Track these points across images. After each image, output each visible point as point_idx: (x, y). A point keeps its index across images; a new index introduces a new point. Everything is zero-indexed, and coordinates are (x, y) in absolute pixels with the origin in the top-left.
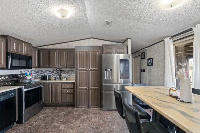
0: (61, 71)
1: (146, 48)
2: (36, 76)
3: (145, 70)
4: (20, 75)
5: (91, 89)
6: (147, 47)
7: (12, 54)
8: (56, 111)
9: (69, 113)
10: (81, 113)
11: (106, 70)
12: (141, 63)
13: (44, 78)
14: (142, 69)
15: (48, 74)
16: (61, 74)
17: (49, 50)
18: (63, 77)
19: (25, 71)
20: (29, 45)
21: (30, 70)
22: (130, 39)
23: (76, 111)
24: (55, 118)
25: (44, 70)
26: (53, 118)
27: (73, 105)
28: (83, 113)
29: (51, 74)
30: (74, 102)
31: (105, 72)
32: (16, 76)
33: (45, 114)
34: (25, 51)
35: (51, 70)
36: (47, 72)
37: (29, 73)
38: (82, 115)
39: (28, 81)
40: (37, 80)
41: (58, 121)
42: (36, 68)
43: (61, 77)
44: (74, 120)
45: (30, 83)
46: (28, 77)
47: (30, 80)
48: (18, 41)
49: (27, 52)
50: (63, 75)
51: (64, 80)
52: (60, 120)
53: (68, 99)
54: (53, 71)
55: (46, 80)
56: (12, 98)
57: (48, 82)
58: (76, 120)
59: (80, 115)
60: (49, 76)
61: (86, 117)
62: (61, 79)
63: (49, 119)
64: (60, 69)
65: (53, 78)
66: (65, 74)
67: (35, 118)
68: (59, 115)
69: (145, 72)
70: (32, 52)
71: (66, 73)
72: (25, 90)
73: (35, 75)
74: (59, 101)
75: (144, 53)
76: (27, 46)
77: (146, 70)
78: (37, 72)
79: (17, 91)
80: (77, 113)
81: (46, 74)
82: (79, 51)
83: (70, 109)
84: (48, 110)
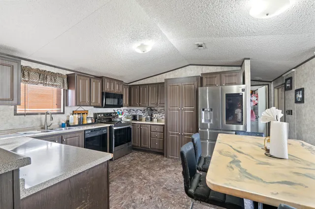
0: (151, 110)
1: (293, 70)
2: (128, 116)
3: (291, 111)
4: (113, 113)
5: (185, 135)
6: (294, 68)
7: (106, 93)
8: (144, 156)
9: (156, 161)
10: (170, 164)
11: (203, 110)
12: (287, 97)
13: (134, 118)
14: (288, 109)
15: (139, 113)
16: (152, 114)
17: (140, 85)
18: (154, 118)
19: (117, 110)
20: (120, 83)
21: (122, 108)
22: (249, 59)
23: (164, 161)
24: (140, 162)
25: (135, 108)
26: (138, 163)
27: (162, 153)
28: (172, 165)
29: (142, 114)
30: (163, 150)
31: (203, 112)
32: (110, 114)
33: (133, 156)
34: (117, 89)
35: (142, 108)
36: (138, 111)
37: (121, 112)
38: (169, 166)
39: (118, 120)
40: (128, 120)
41: (142, 166)
42: (128, 106)
43: (153, 117)
44: (158, 169)
45: (120, 122)
46: (120, 116)
47: (121, 119)
48: (111, 80)
49: (118, 90)
50: (154, 115)
51: (155, 122)
52: (144, 166)
53: (157, 145)
54: (144, 110)
55: (136, 120)
56: (105, 134)
57: (138, 122)
58: (160, 169)
59: (167, 166)
60: (140, 116)
61: (173, 169)
62: (151, 120)
63: (135, 162)
64: (151, 108)
65: (144, 118)
66: (156, 115)
67: (123, 159)
68: (145, 161)
69: (292, 114)
70: (123, 89)
71: (159, 113)
72: (115, 128)
73: (127, 114)
74: (148, 145)
75: (291, 78)
76: (118, 84)
77: (293, 111)
78: (129, 111)
79: (108, 128)
80: (165, 163)
81: (138, 114)
82: (170, 85)
83: (159, 157)
84: (136, 154)
